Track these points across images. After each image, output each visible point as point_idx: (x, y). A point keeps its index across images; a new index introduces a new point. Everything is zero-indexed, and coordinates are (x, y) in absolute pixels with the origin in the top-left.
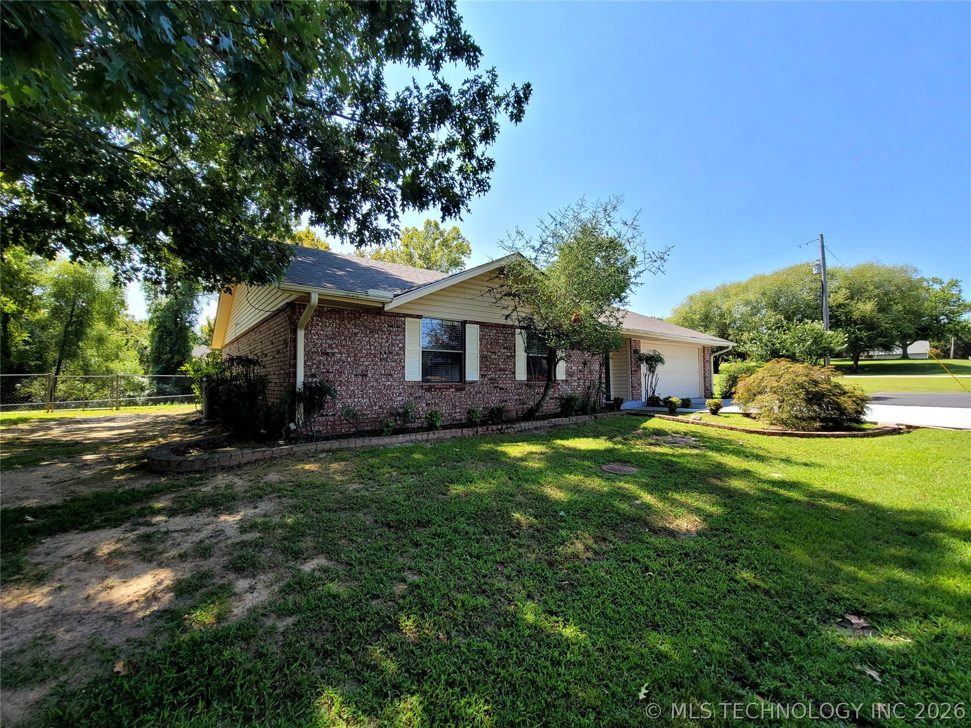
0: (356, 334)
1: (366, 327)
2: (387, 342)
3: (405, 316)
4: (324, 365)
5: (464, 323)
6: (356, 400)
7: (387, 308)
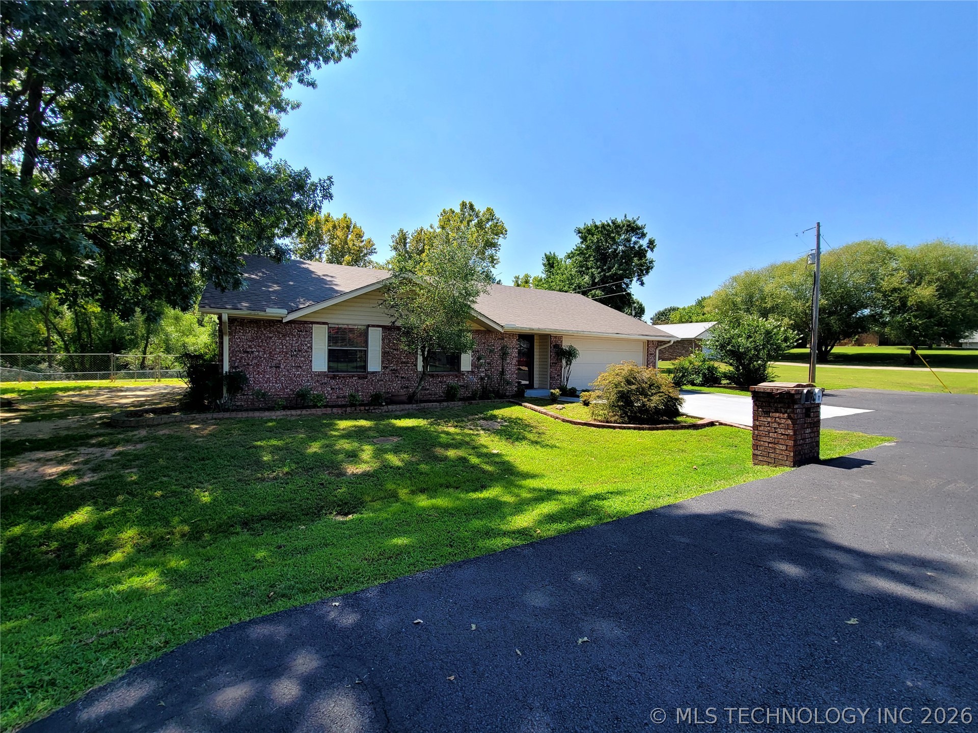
0: (271, 338)
1: (279, 332)
2: (297, 343)
3: (313, 323)
4: (245, 360)
5: (368, 326)
6: (271, 385)
7: (283, 321)
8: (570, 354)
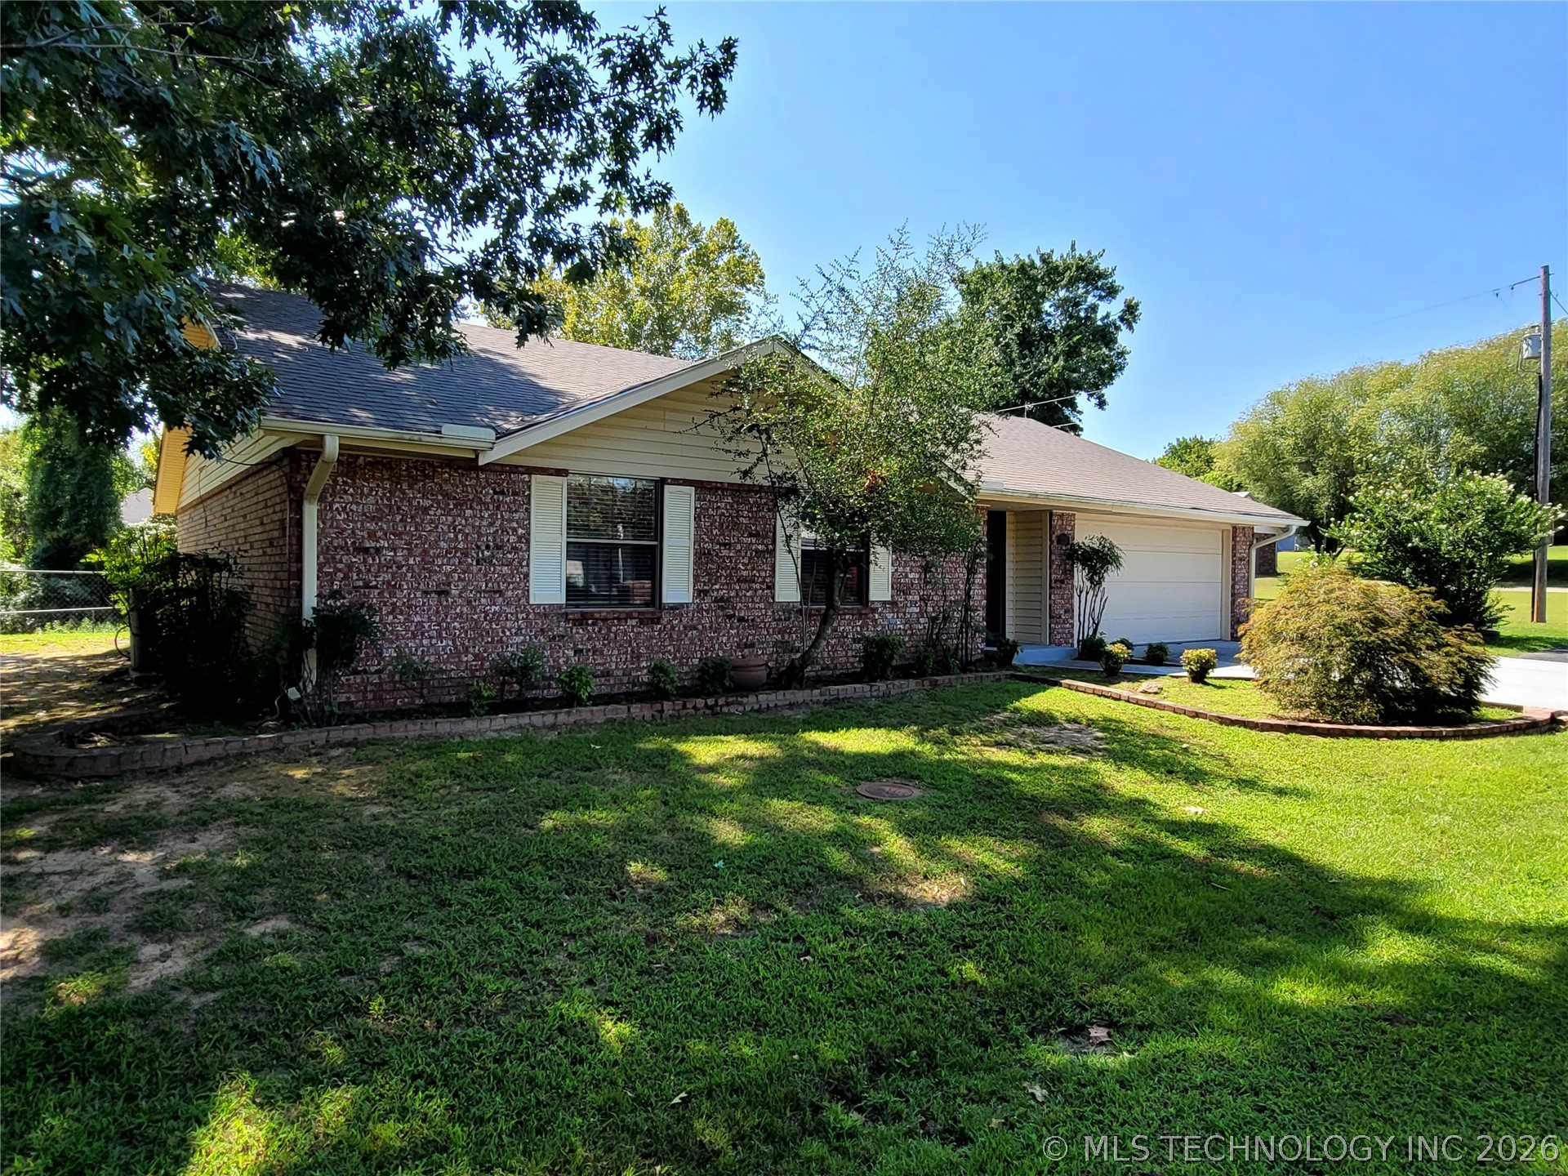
0: (426, 510)
1: (446, 495)
2: (491, 524)
3: (531, 470)
4: (359, 572)
5: (662, 482)
6: (425, 642)
7: (482, 462)
8: (1099, 560)
